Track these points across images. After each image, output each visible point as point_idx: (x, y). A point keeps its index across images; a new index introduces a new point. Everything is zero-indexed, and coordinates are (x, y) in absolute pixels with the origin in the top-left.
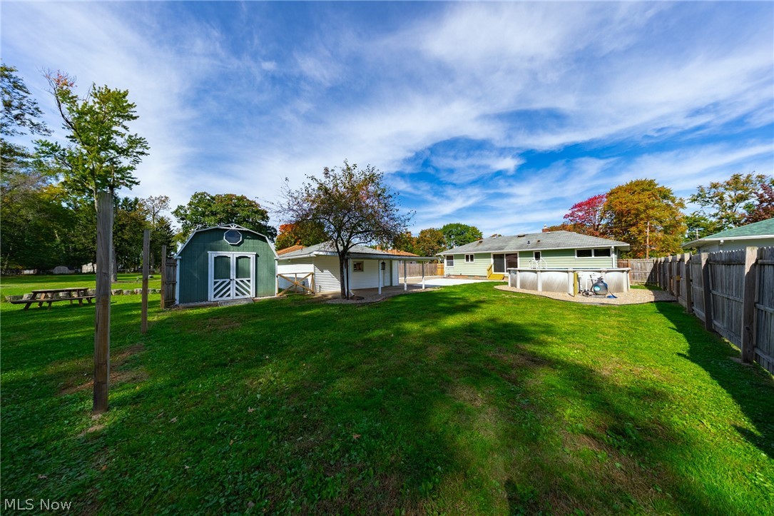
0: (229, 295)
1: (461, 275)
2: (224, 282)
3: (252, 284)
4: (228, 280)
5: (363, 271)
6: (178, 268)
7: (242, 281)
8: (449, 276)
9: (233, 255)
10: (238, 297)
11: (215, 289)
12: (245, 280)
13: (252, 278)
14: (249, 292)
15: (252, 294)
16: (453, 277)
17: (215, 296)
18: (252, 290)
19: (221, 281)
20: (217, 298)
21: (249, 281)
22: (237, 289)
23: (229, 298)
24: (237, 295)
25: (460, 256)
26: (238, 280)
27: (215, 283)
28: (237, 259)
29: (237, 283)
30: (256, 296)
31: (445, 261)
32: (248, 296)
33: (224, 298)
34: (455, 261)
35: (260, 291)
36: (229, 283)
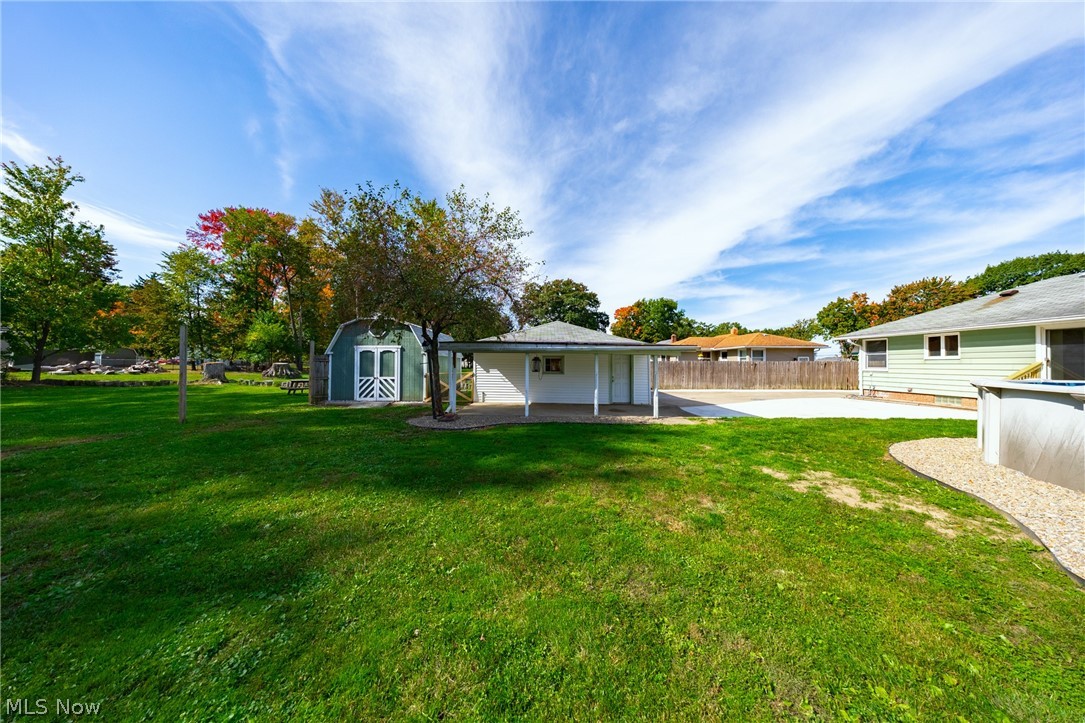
0: (372, 396)
1: (910, 392)
2: (368, 380)
3: (397, 385)
4: (372, 379)
5: (562, 373)
6: (330, 363)
7: (386, 380)
8: (873, 394)
9: (377, 349)
10: (381, 399)
11: (361, 388)
12: (388, 379)
13: (397, 377)
14: (393, 395)
15: (397, 397)
16: (885, 395)
17: (360, 395)
18: (396, 392)
19: (366, 379)
20: (362, 399)
21: (393, 380)
22: (381, 389)
23: (372, 399)
24: (380, 396)
25: (910, 342)
26: (382, 379)
27: (361, 381)
28: (382, 353)
29: (381, 382)
30: (401, 400)
31: (863, 355)
32: (391, 399)
33: (368, 399)
34: (891, 355)
35: (406, 394)
36: (373, 382)
